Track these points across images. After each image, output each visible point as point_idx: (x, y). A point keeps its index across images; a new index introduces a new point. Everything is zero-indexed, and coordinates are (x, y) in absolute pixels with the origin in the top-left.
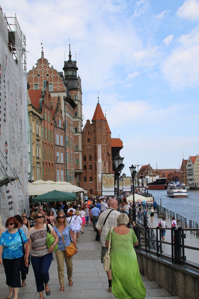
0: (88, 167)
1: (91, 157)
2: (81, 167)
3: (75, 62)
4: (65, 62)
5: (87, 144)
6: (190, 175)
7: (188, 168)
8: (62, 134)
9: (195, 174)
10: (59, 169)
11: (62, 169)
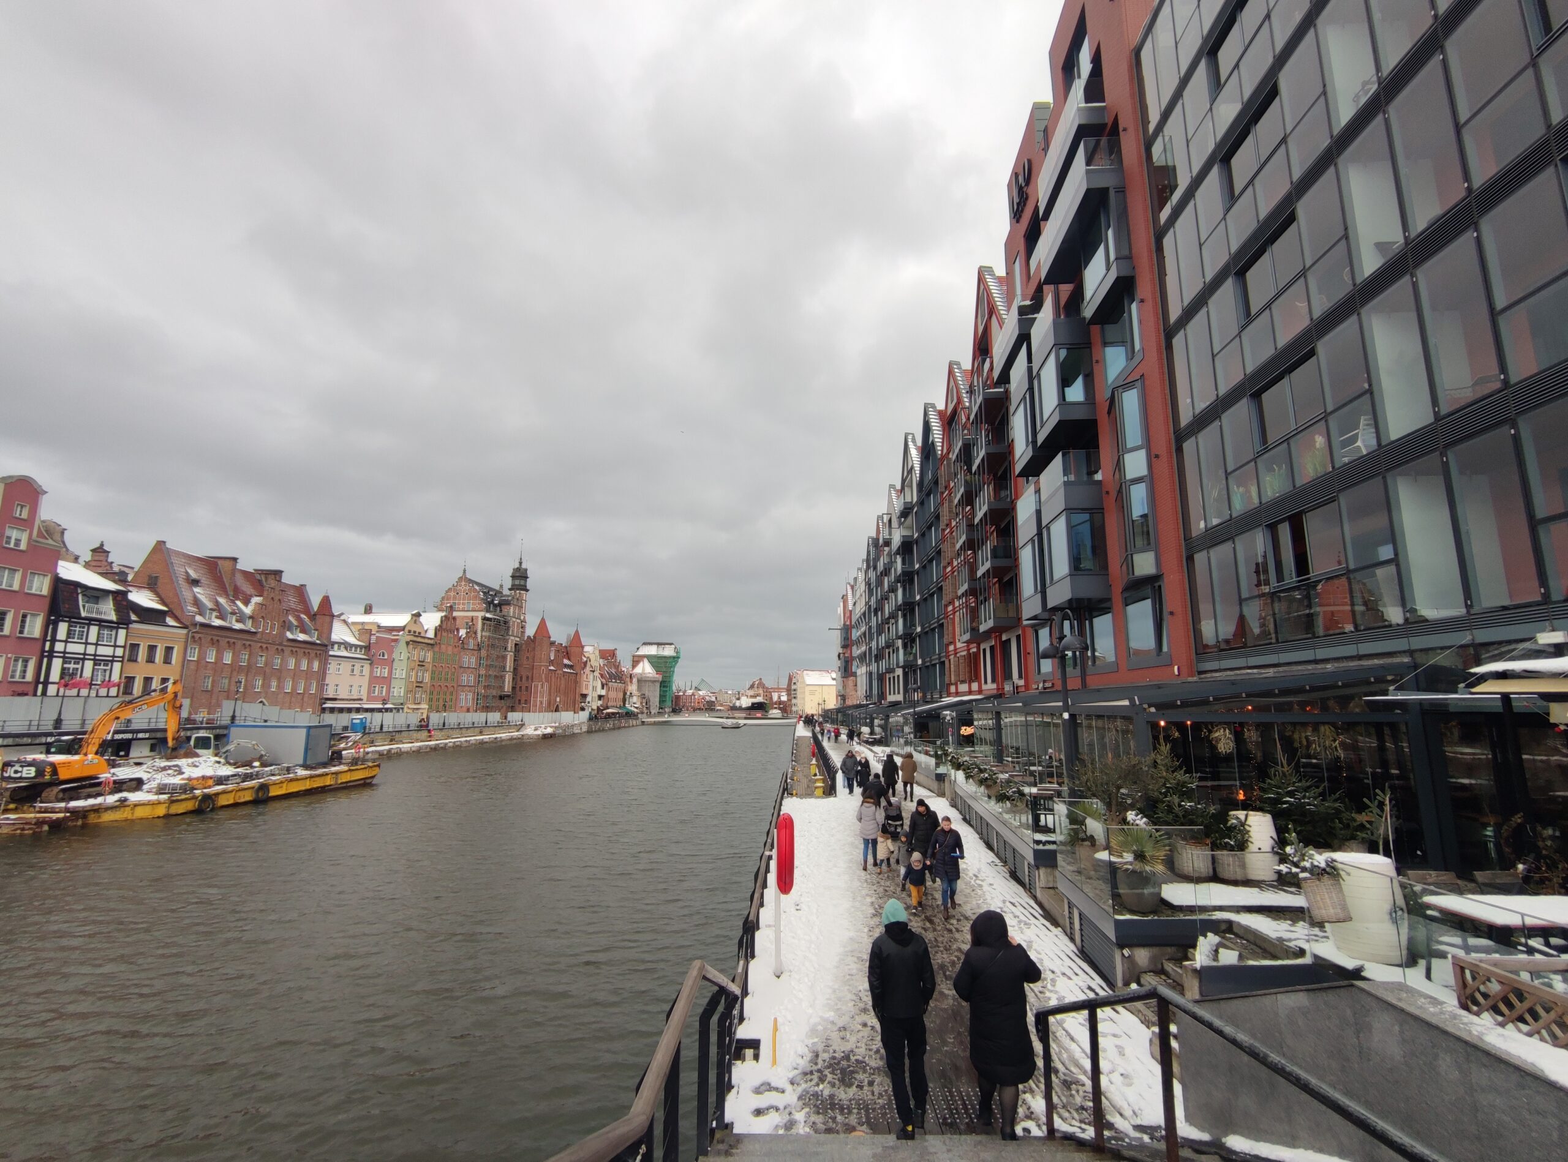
0: (524, 688)
1: (528, 677)
2: (507, 687)
3: (526, 570)
4: (516, 569)
5: (525, 662)
8: (473, 655)
10: (463, 691)
11: (470, 691)
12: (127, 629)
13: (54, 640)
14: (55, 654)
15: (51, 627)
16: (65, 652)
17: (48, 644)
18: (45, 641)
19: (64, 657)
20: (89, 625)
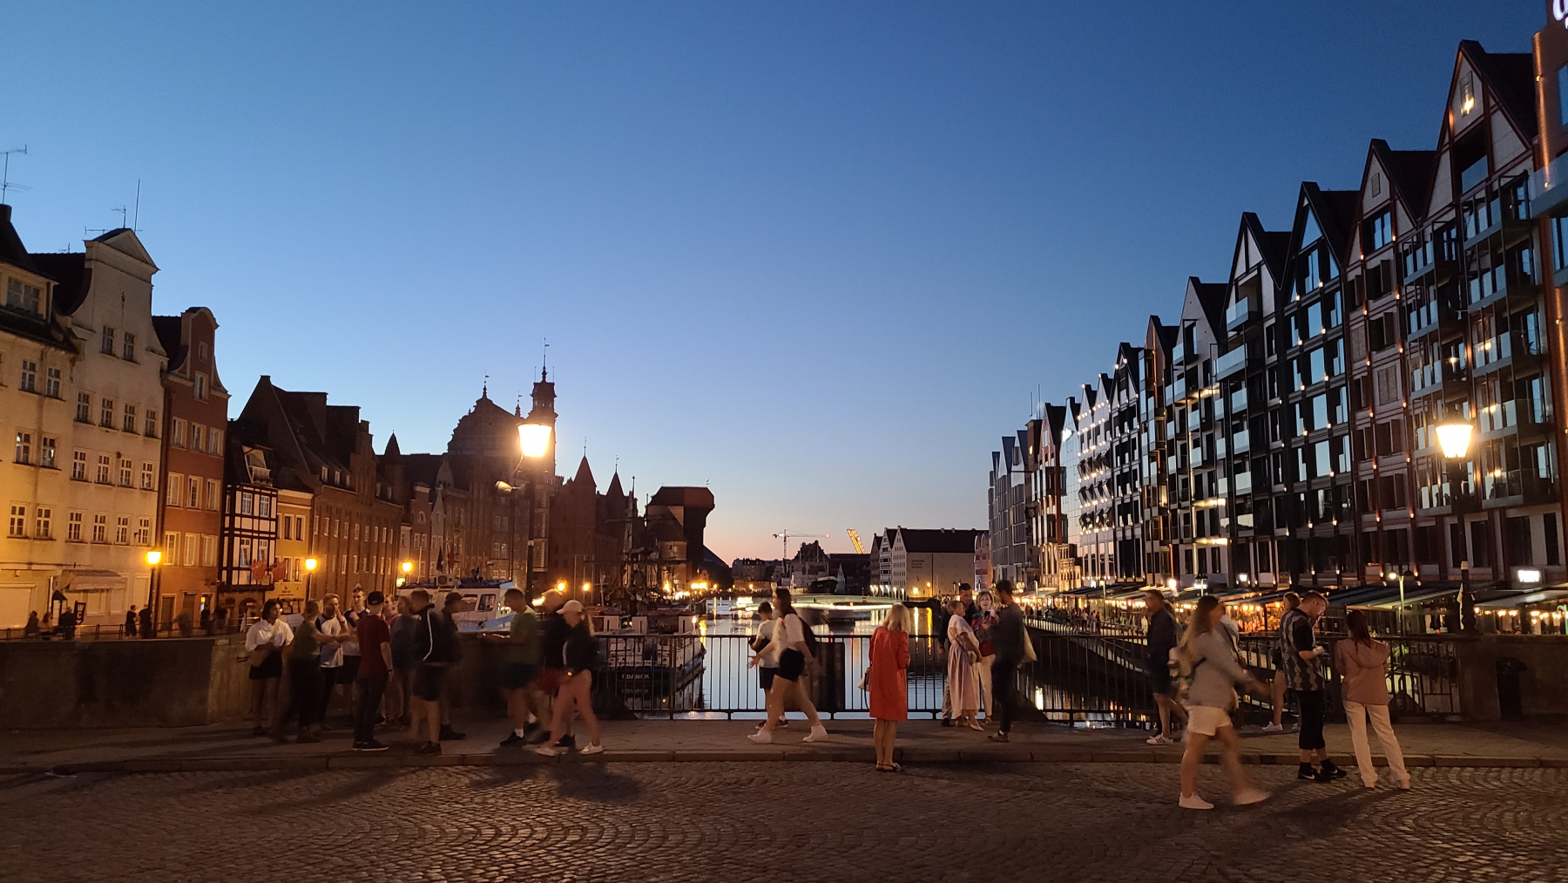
0: (561, 563)
1: (566, 546)
3: (553, 384)
4: (535, 384)
5: (561, 524)
6: (886, 572)
7: (883, 555)
9: (894, 570)
12: (276, 496)
13: (233, 515)
14: (236, 532)
15: (228, 497)
16: (241, 530)
17: (227, 519)
18: (224, 516)
19: (240, 536)
20: (254, 493)
